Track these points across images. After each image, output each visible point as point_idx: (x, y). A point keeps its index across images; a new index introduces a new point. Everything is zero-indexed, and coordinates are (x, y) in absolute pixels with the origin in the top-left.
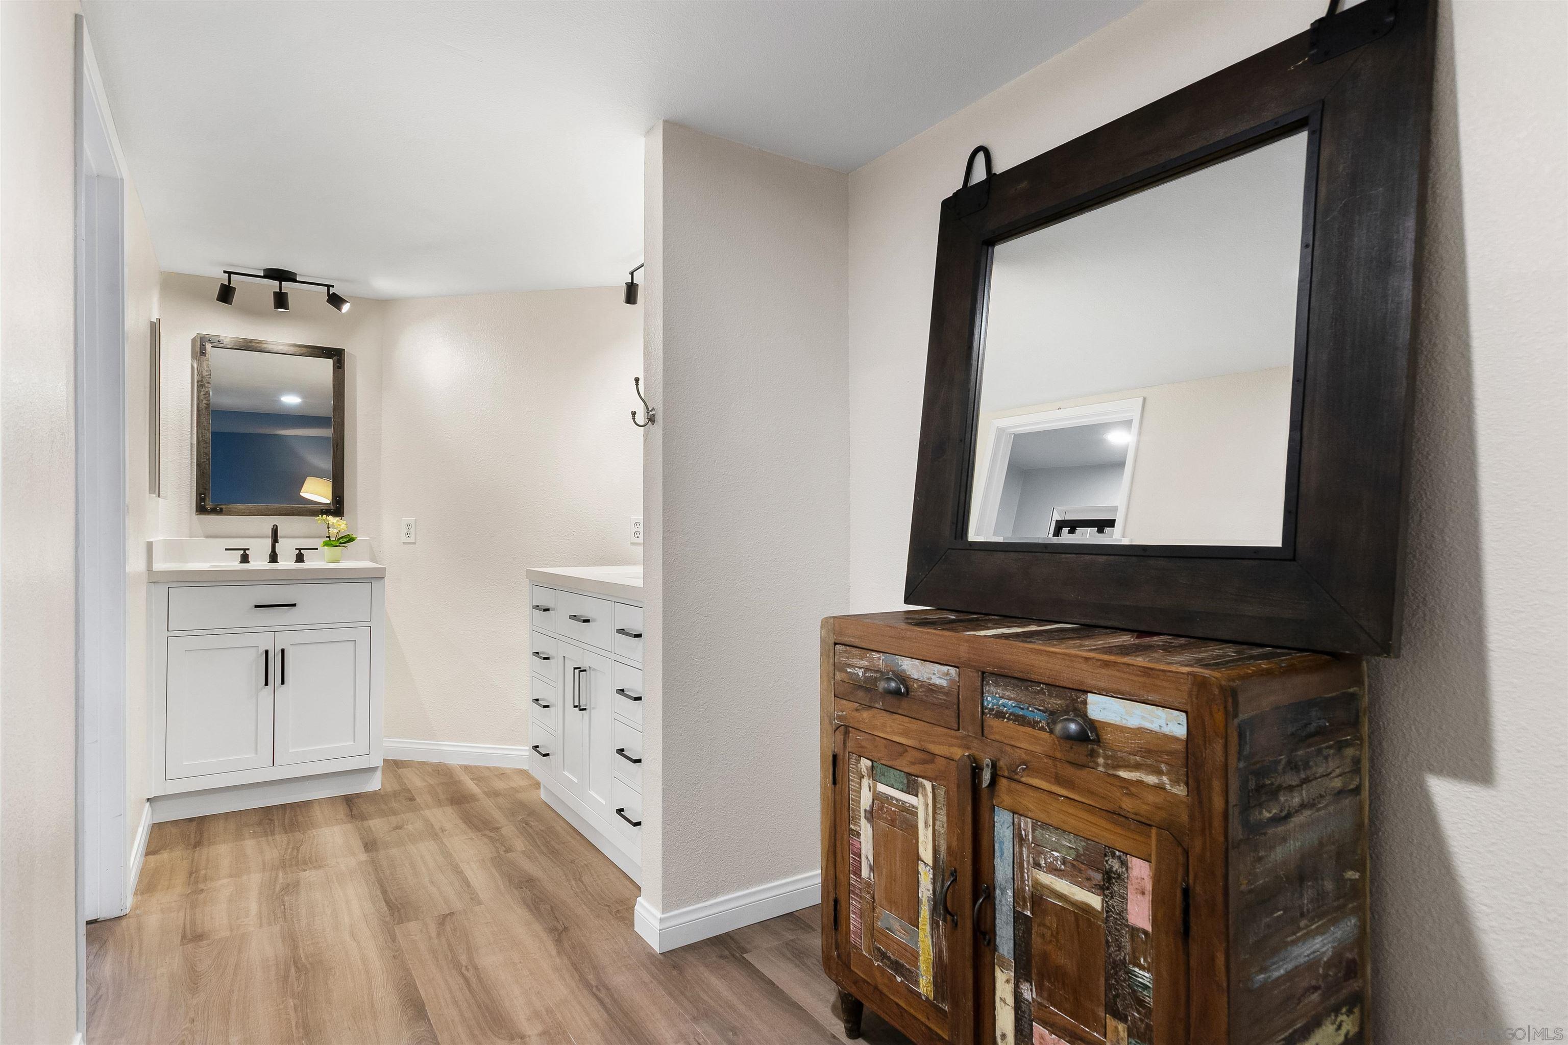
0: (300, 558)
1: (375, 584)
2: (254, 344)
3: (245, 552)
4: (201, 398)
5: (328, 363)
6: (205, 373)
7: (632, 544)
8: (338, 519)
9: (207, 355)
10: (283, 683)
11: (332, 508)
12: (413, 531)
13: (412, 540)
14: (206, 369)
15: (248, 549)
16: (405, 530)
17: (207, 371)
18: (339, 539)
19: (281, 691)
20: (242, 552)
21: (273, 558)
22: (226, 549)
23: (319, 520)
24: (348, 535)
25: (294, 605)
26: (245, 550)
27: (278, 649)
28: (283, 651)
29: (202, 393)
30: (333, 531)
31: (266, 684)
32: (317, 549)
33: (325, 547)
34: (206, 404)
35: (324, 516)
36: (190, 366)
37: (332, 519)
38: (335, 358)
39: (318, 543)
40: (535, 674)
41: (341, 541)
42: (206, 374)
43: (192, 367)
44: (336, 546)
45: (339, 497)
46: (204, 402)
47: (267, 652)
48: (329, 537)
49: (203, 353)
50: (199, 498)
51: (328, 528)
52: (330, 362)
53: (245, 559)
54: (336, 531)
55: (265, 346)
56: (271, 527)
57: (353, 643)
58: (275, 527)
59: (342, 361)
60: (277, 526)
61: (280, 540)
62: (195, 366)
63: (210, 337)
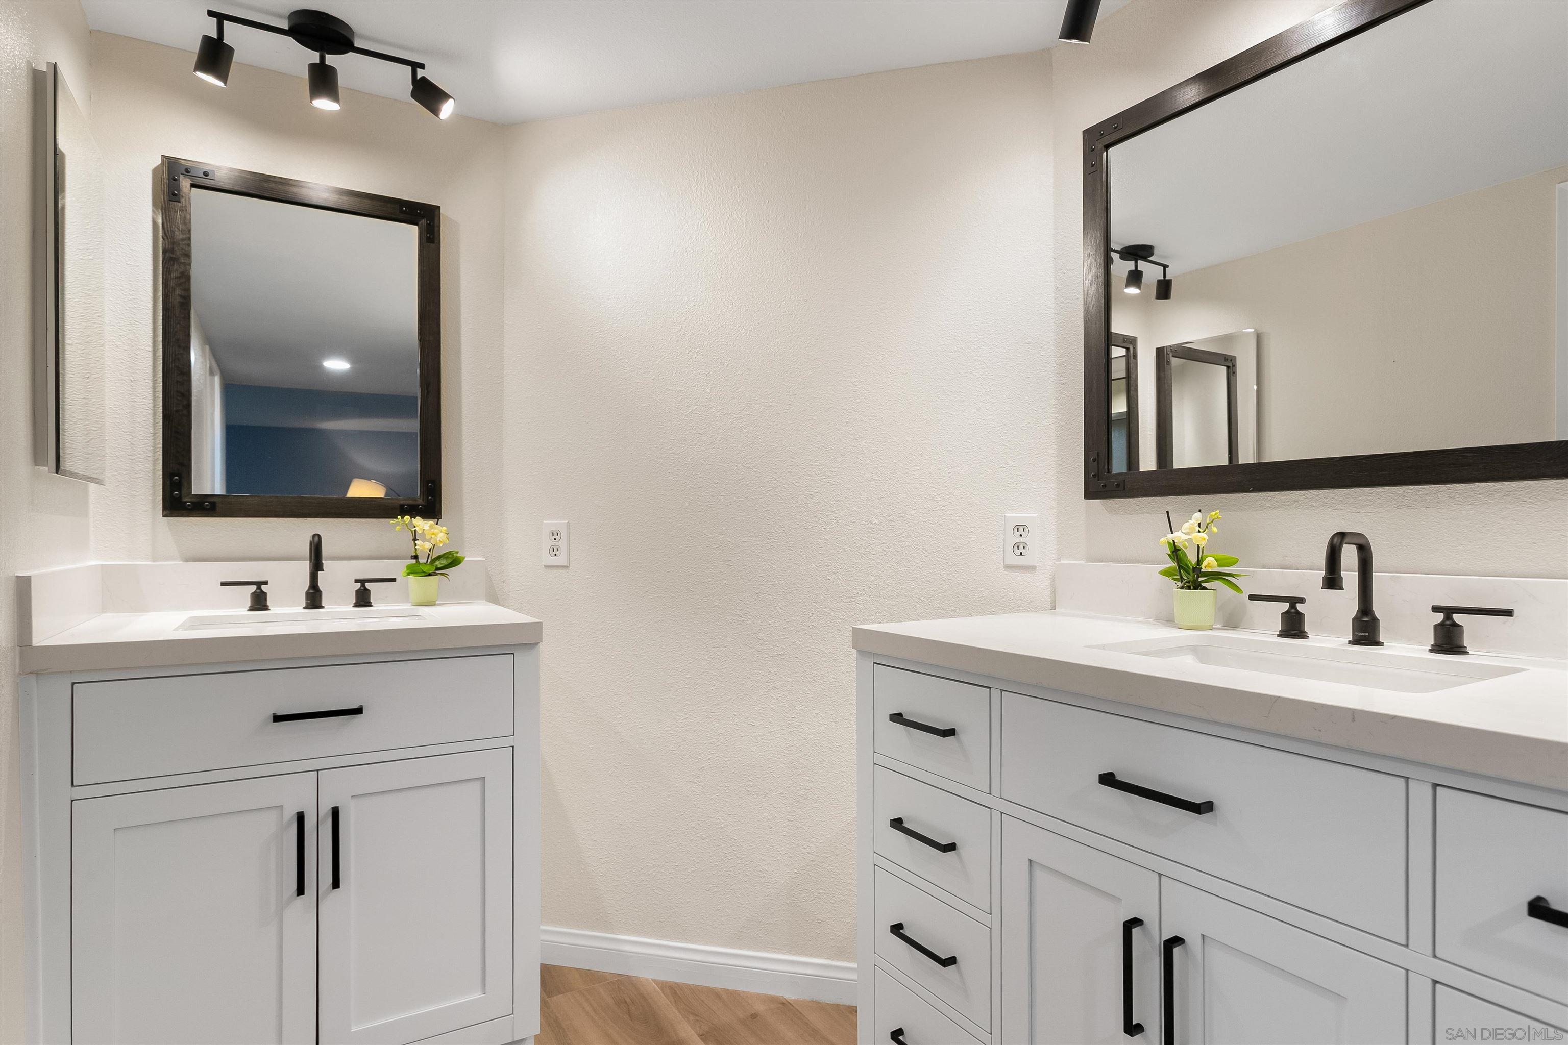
0: (363, 599)
1: (521, 658)
2: (273, 185)
3: (259, 588)
4: (172, 283)
5: (410, 233)
6: (179, 236)
7: (1008, 567)
8: (431, 522)
9: (183, 200)
10: (336, 884)
11: (420, 501)
12: (562, 544)
13: (561, 560)
14: (181, 227)
15: (266, 583)
16: (548, 543)
17: (183, 232)
18: (434, 561)
19: (332, 901)
20: (253, 588)
21: (314, 599)
22: (223, 584)
23: (398, 524)
24: (450, 553)
25: (359, 711)
26: (259, 584)
27: (325, 809)
28: (335, 813)
29: (174, 275)
30: (423, 546)
31: (300, 891)
32: (394, 580)
33: (411, 577)
34: (181, 296)
35: (407, 518)
36: (151, 223)
37: (420, 523)
38: (423, 222)
39: (397, 569)
40: (880, 861)
41: (438, 564)
42: (181, 236)
43: (155, 223)
44: (430, 575)
45: (433, 482)
46: (178, 292)
47: (300, 818)
48: (416, 557)
49: (175, 195)
50: (168, 482)
51: (415, 540)
52: (412, 232)
53: (259, 602)
54: (428, 545)
55: (295, 190)
56: (308, 538)
57: (477, 785)
58: (316, 539)
59: (436, 229)
60: (319, 536)
61: (325, 563)
62: (160, 221)
63: (189, 164)
